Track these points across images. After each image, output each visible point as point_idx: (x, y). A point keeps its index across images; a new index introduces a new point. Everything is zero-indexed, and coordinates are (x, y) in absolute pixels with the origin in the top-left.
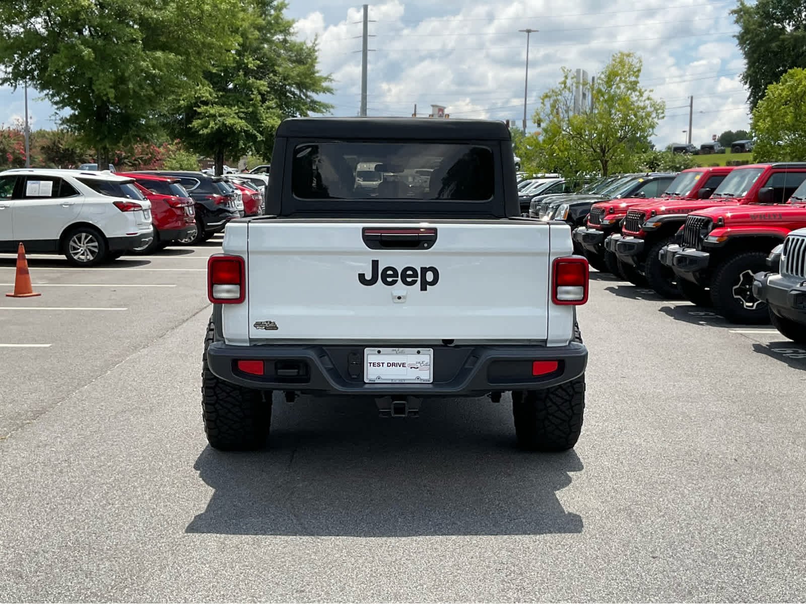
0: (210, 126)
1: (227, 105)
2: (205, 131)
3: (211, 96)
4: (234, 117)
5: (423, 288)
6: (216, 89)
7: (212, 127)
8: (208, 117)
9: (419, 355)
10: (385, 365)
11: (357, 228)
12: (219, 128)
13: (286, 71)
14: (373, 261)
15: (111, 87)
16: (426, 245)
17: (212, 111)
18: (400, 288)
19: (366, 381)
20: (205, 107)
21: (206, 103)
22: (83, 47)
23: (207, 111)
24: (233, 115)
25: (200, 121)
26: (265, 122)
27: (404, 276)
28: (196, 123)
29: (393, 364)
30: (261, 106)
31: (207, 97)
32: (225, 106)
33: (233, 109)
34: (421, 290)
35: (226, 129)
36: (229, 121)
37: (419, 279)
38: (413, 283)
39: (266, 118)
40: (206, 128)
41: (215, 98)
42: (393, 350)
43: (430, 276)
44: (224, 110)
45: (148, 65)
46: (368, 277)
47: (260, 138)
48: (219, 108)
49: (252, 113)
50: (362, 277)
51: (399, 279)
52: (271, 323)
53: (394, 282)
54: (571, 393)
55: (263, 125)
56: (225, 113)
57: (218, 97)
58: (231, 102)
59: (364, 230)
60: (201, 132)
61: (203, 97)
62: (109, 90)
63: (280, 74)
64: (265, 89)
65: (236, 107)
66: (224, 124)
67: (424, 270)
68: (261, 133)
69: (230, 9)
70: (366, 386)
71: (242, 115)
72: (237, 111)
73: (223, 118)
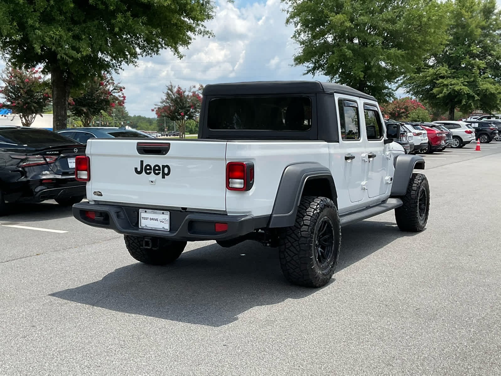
0: (444, 92)
1: (456, 78)
2: (441, 95)
3: (446, 72)
4: (461, 85)
5: (163, 177)
6: (451, 68)
7: (445, 93)
8: (443, 86)
9: (163, 215)
10: (149, 219)
11: (134, 143)
12: (450, 93)
13: (498, 54)
14: (141, 161)
15: (362, 71)
16: (164, 153)
17: (445, 83)
18: (153, 177)
19: (140, 227)
20: (441, 80)
21: (443, 77)
22: (346, 50)
23: (443, 82)
24: (460, 84)
25: (437, 89)
26: (481, 86)
27: (155, 170)
28: (435, 91)
29: (153, 219)
30: (480, 77)
31: (444, 73)
32: (455, 79)
33: (460, 80)
34: (162, 178)
35: (455, 93)
36: (457, 88)
37: (161, 172)
38: (158, 174)
39: (482, 84)
40: (441, 93)
41: (449, 74)
42: (152, 211)
43: (166, 170)
44: (454, 81)
45: (384, 58)
46: (139, 170)
47: (477, 98)
48: (451, 80)
49: (474, 81)
50: (136, 169)
51: (152, 171)
52: (99, 192)
53: (150, 173)
54: (298, 250)
55: (479, 88)
56: (455, 83)
57: (451, 73)
58: (460, 76)
59: (138, 144)
60: (438, 96)
61: (441, 73)
62: (360, 73)
63: (495, 55)
64: (483, 66)
65: (462, 79)
66: (454, 90)
67: (164, 167)
68: (478, 95)
69: (439, 19)
70: (140, 230)
71: (466, 83)
72: (463, 81)
73: (453, 86)
